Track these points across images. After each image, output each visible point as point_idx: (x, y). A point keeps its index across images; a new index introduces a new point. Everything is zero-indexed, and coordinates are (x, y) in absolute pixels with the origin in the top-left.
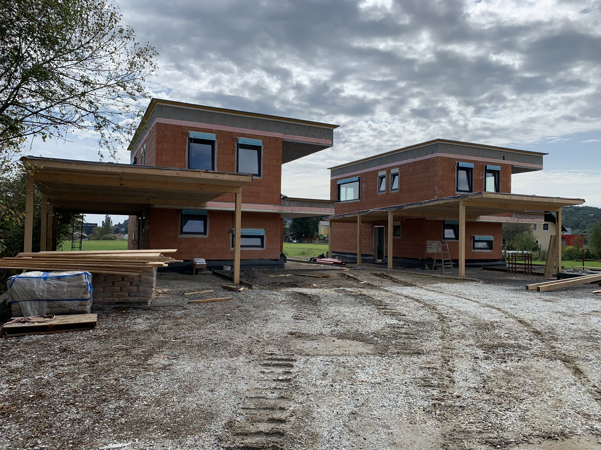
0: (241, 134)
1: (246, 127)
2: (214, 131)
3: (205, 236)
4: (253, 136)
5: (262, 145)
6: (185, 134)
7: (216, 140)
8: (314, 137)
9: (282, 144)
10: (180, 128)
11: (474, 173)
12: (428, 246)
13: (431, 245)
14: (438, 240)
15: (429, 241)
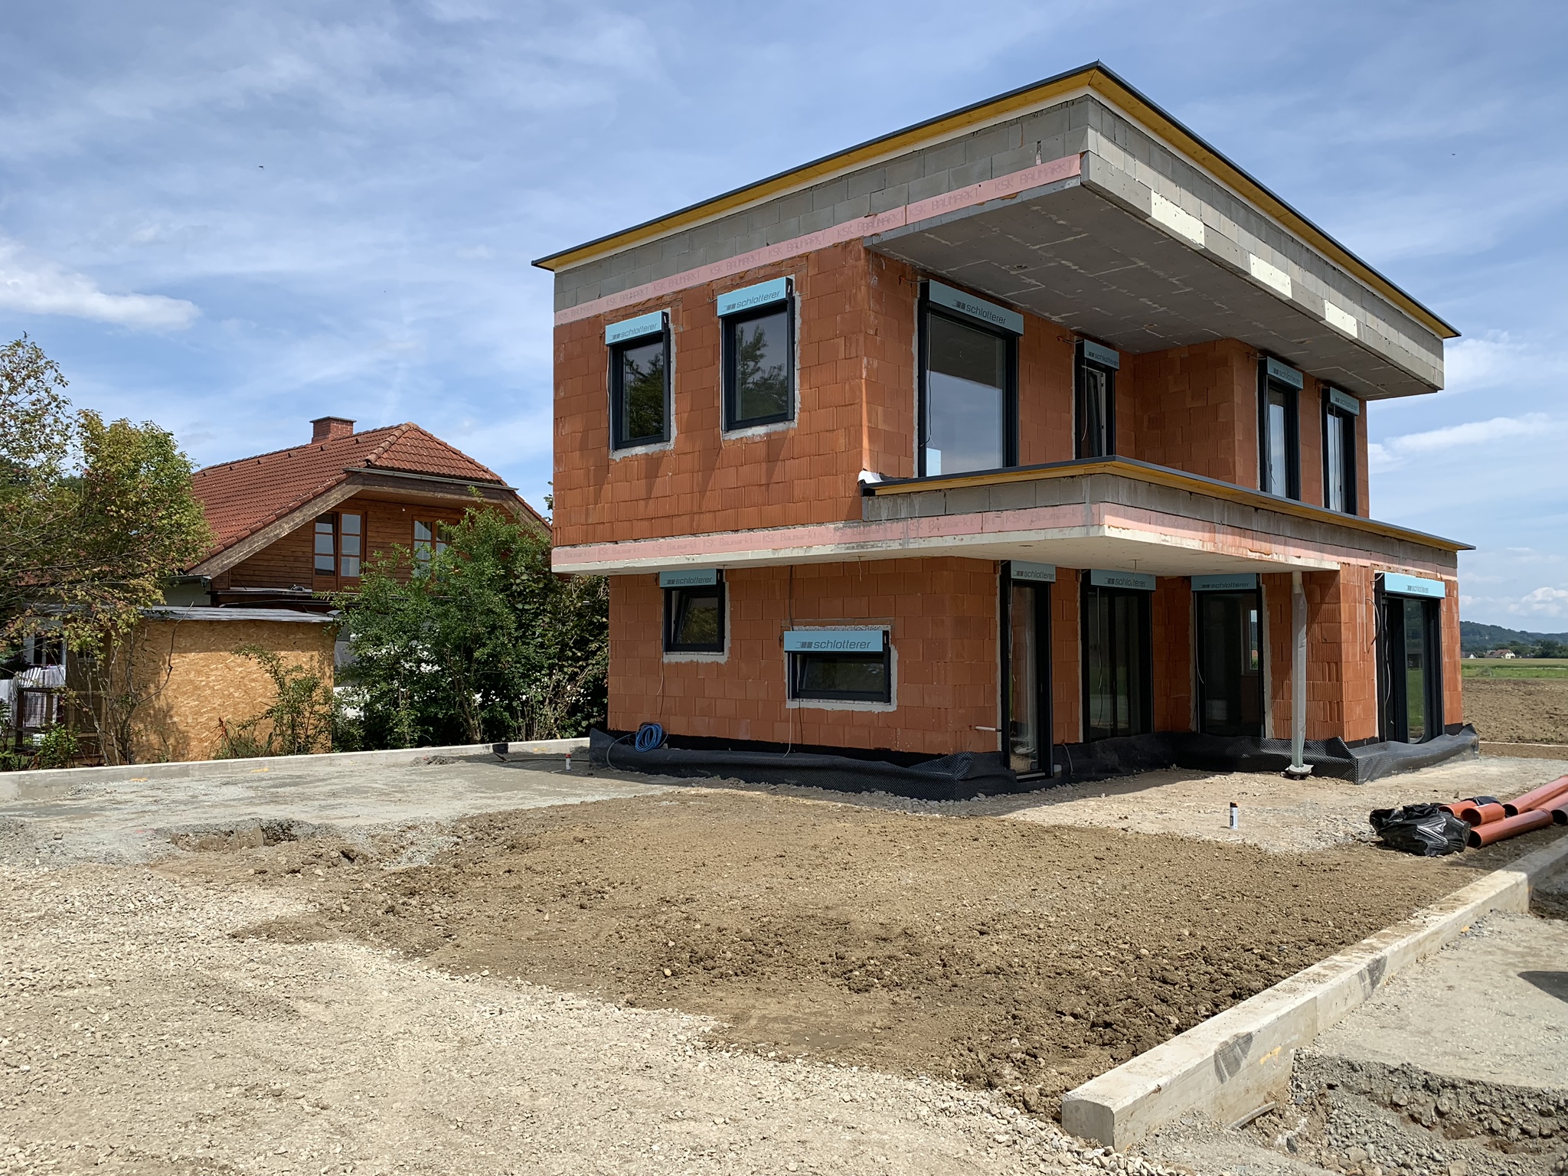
0: (733, 277)
1: (747, 247)
2: (667, 299)
3: (721, 658)
4: (769, 271)
5: (796, 294)
6: (602, 337)
7: (671, 326)
8: (990, 173)
9: (862, 262)
10: (597, 323)
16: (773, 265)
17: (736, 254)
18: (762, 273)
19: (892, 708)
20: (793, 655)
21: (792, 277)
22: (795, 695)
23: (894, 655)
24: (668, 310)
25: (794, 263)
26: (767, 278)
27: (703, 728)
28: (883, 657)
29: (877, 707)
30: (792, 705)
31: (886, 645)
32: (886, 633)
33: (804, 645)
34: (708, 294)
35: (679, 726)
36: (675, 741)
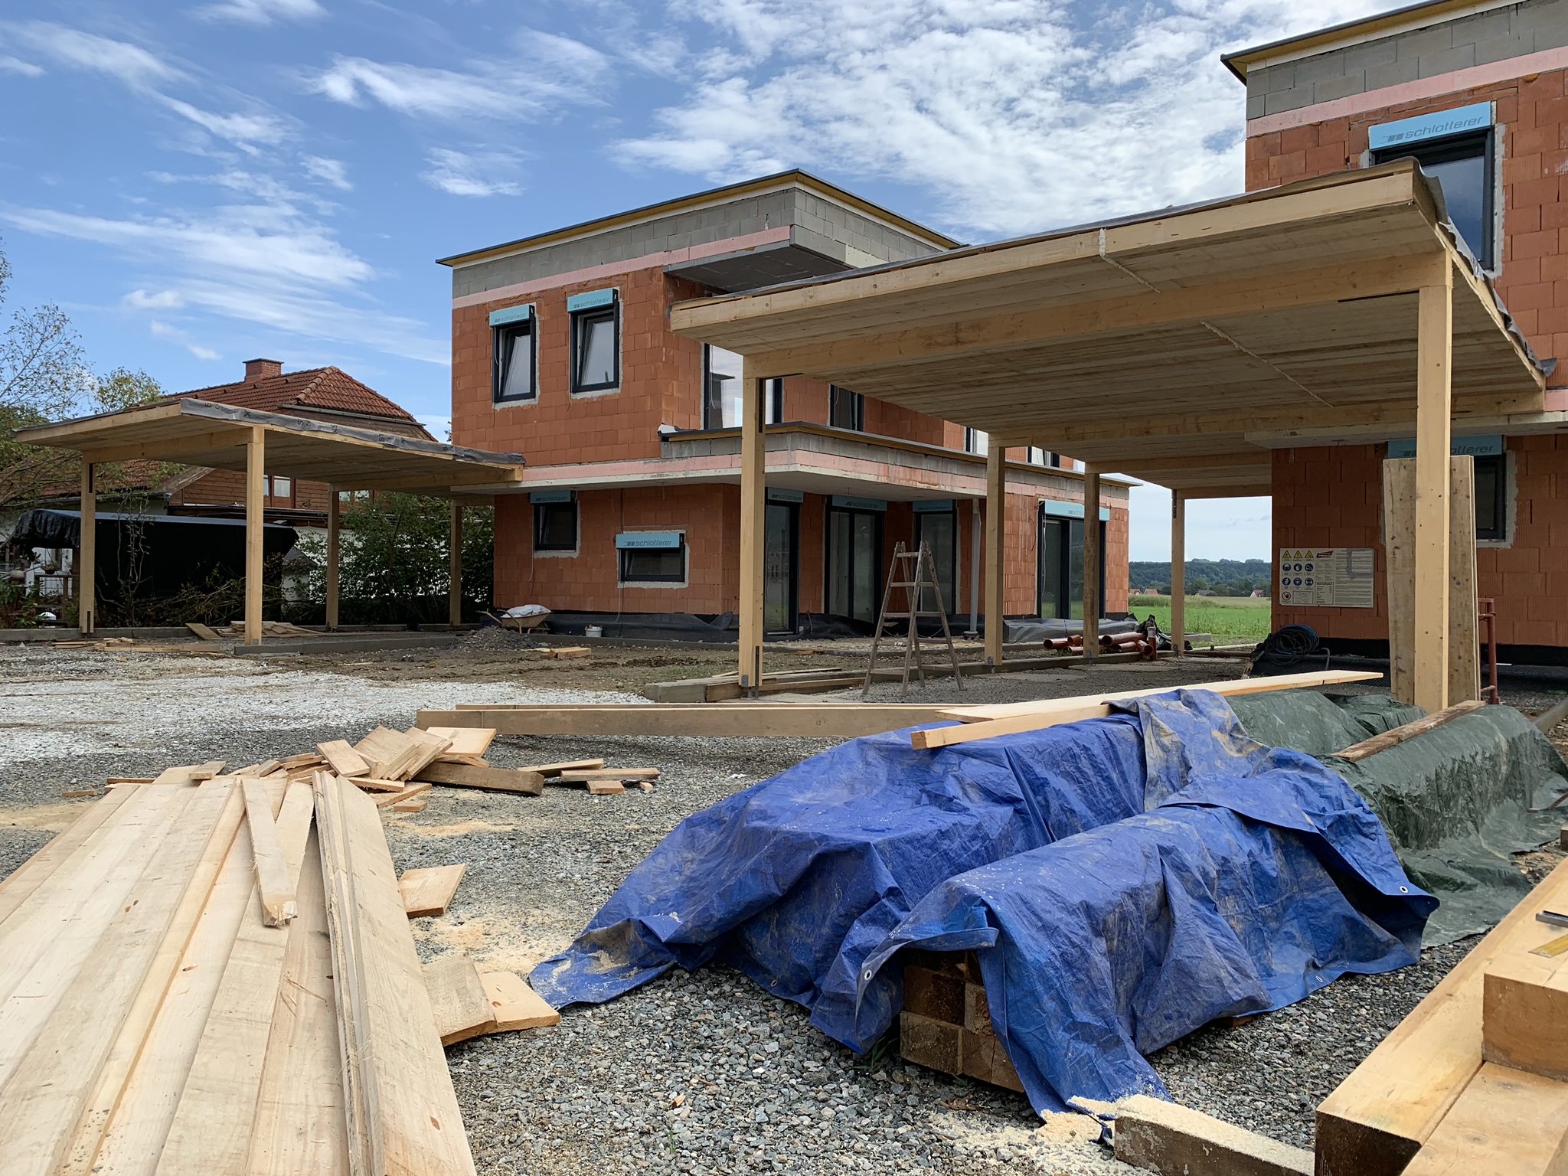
2: (534, 295)
3: (574, 554)
4: (603, 282)
5: (620, 300)
6: (487, 319)
7: (536, 315)
8: (739, 232)
9: (662, 283)
10: (484, 309)
11: (1511, 153)
12: (1292, 575)
13: (1309, 567)
14: (1351, 544)
15: (1292, 552)
16: (606, 278)
17: (580, 268)
18: (598, 283)
19: (685, 585)
20: (623, 551)
21: (617, 288)
22: (623, 579)
23: (688, 550)
24: (534, 304)
25: (618, 279)
26: (601, 287)
27: (561, 604)
28: (679, 552)
29: (675, 585)
30: (620, 585)
31: (682, 544)
32: (682, 535)
33: (629, 544)
34: (560, 295)
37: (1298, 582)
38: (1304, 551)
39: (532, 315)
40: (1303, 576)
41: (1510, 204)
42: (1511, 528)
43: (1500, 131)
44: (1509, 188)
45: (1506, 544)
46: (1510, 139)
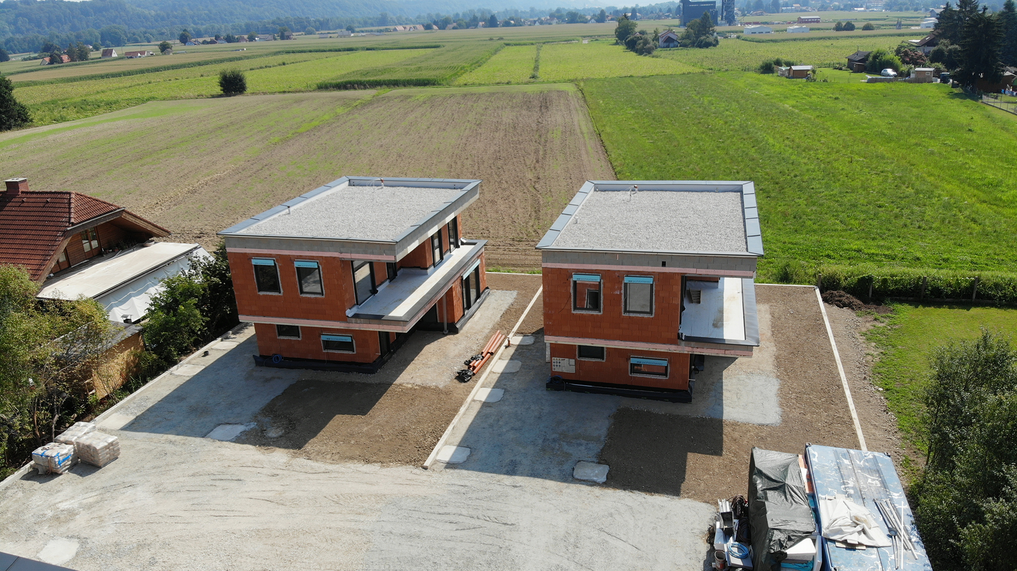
0: (298, 256)
1: (301, 250)
2: (274, 256)
5: (320, 267)
6: (250, 261)
7: (277, 264)
8: (373, 253)
9: (339, 263)
11: (604, 287)
12: (555, 364)
13: (560, 362)
14: (570, 358)
15: (555, 358)
16: (311, 257)
17: (297, 250)
18: (307, 257)
19: (355, 353)
20: (323, 340)
21: (318, 262)
22: (326, 349)
23: (354, 341)
24: (275, 260)
25: (318, 257)
26: (310, 260)
27: (295, 356)
28: (350, 343)
29: (351, 353)
30: (325, 351)
31: (352, 340)
32: (351, 338)
33: (327, 339)
34: (290, 259)
35: (286, 355)
36: (285, 358)
37: (557, 366)
38: (558, 359)
39: (275, 264)
40: (558, 364)
41: (604, 298)
42: (605, 357)
43: (602, 281)
44: (604, 295)
45: (604, 361)
46: (604, 283)
